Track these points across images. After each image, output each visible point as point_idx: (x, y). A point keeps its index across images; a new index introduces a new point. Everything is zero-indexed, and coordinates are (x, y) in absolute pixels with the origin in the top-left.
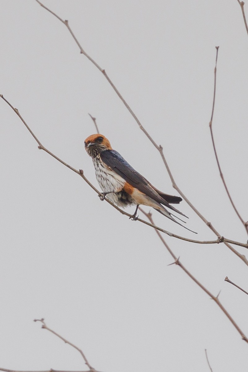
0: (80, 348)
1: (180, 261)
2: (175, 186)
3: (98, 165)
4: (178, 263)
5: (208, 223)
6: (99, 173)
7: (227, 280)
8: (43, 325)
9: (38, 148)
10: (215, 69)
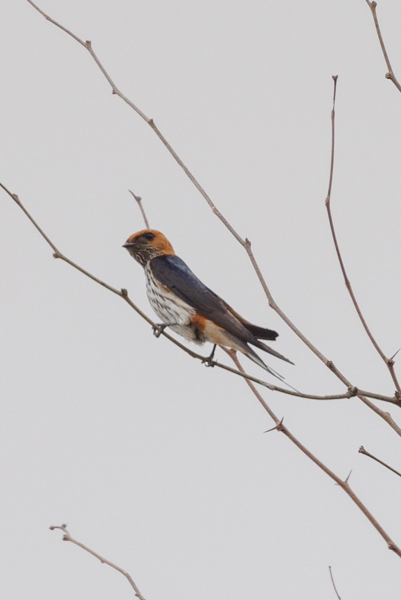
1: (285, 424)
2: (272, 305)
4: (281, 428)
5: (329, 362)
7: (363, 451)
8: (65, 536)
9: (53, 257)
10: (333, 112)
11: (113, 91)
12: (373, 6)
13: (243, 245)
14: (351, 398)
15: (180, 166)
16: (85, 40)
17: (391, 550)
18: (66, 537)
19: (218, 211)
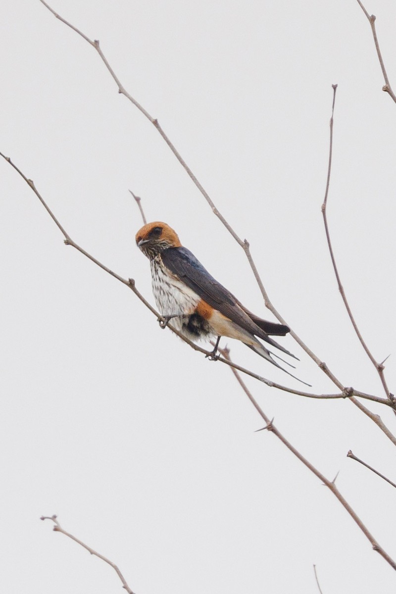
0: (114, 563)
1: (275, 424)
2: (268, 306)
3: (156, 271)
4: (271, 428)
5: (322, 363)
6: (158, 284)
7: (351, 455)
8: (55, 526)
9: (65, 244)
10: (332, 120)
11: (119, 90)
12: (372, 19)
13: (242, 246)
15: (183, 167)
16: (94, 40)
17: (375, 551)
18: (57, 528)
19: (218, 212)
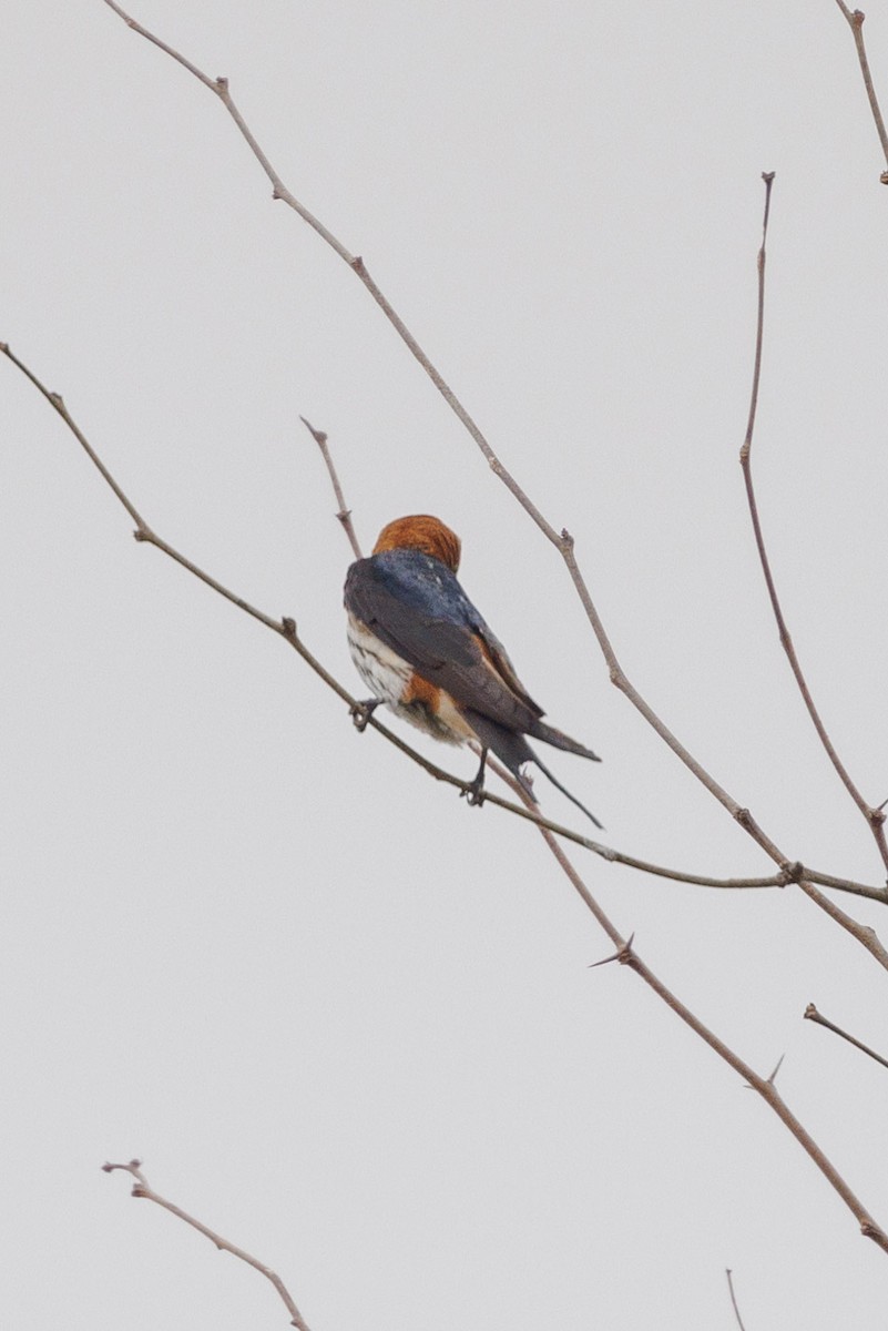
0: (272, 1268)
1: (637, 949)
2: (618, 680)
4: (627, 957)
5: (741, 810)
7: (813, 1015)
8: (136, 1186)
9: (134, 539)
10: (762, 254)
11: (275, 191)
12: (857, 20)
13: (557, 545)
14: (787, 887)
16: (216, 77)
17: (867, 1238)
18: (139, 1189)
19: (502, 468)
